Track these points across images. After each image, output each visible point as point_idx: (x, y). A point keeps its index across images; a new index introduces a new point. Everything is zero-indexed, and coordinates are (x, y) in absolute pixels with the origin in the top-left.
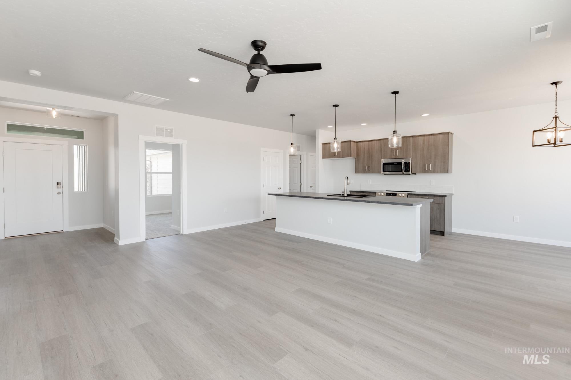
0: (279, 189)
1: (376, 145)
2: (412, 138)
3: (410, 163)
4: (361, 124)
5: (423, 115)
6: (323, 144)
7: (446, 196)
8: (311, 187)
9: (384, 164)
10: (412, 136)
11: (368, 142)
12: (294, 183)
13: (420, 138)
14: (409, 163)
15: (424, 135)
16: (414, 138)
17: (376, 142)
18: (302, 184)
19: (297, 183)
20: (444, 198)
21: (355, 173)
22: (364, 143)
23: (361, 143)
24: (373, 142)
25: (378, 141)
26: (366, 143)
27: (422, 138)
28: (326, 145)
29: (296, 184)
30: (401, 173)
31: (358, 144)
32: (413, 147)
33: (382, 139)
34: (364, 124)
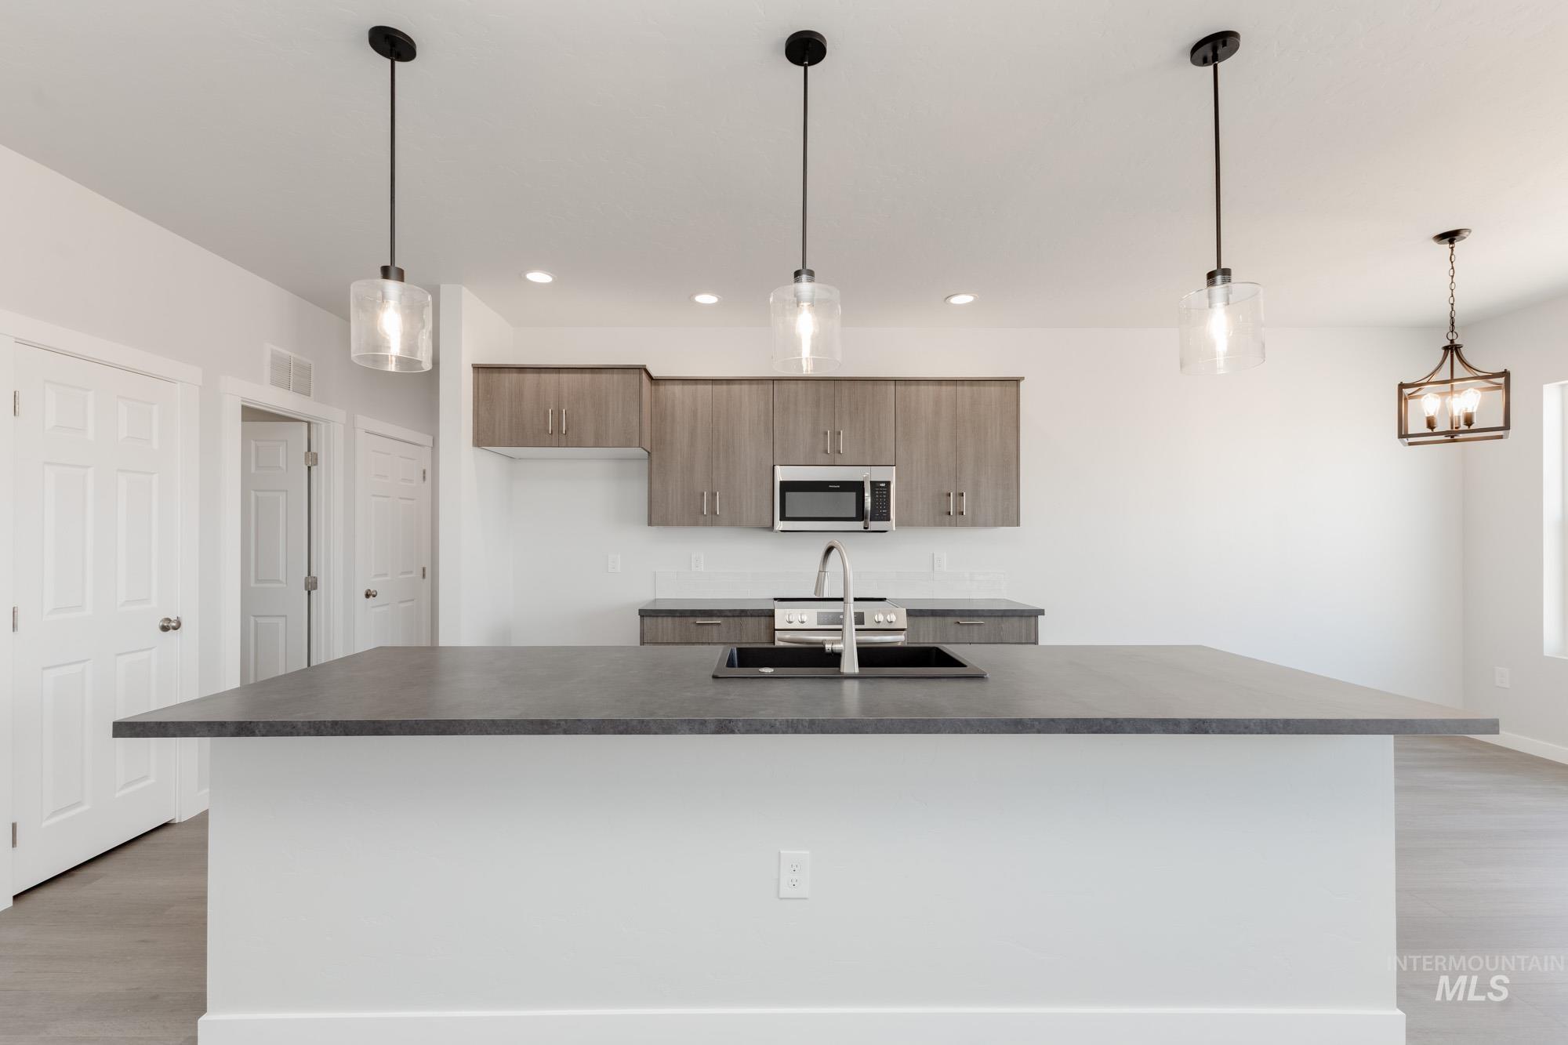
0: (165, 629)
1: (749, 401)
2: (893, 387)
3: (893, 487)
4: (691, 297)
5: (955, 300)
6: (477, 368)
7: (1043, 614)
8: (367, 596)
9: (787, 487)
10: (896, 381)
11: (709, 387)
12: (257, 581)
13: (923, 388)
14: (888, 483)
15: (939, 382)
16: (903, 388)
17: (745, 387)
18: (321, 583)
19: (282, 577)
20: (1033, 619)
21: (650, 524)
22: (688, 388)
23: (677, 389)
24: (735, 388)
25: (754, 387)
26: (700, 387)
27: (932, 389)
28: (495, 375)
29: (278, 581)
30: (859, 525)
31: (662, 388)
32: (898, 424)
33: (773, 380)
34: (706, 299)
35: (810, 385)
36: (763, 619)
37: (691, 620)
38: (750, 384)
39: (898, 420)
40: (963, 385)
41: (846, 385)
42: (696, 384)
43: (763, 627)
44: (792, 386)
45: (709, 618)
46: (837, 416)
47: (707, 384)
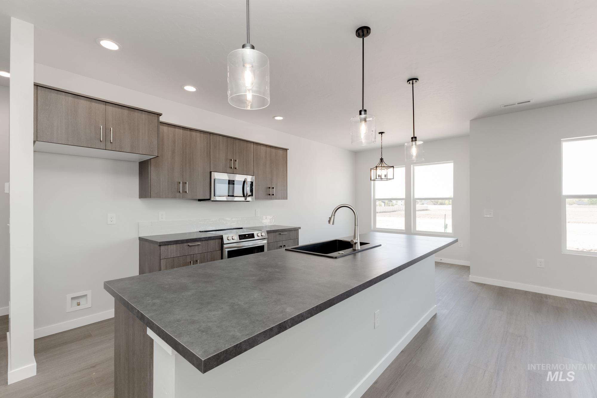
1: (200, 141)
2: (253, 145)
3: (254, 184)
4: (182, 87)
5: (276, 118)
6: (37, 86)
10: (254, 143)
13: (262, 147)
14: (252, 183)
15: (267, 146)
16: (256, 146)
17: (198, 134)
20: (297, 231)
22: (171, 129)
23: (165, 128)
24: (194, 133)
25: (202, 135)
26: (177, 130)
27: (264, 148)
28: (53, 95)
30: (243, 199)
32: (254, 160)
33: (210, 133)
34: (190, 89)
35: (225, 139)
36: (217, 240)
37: (186, 244)
38: (200, 133)
39: (255, 158)
40: (273, 148)
41: (237, 141)
42: (175, 128)
43: (217, 243)
44: (218, 137)
45: (194, 243)
46: (234, 153)
47: (180, 129)
